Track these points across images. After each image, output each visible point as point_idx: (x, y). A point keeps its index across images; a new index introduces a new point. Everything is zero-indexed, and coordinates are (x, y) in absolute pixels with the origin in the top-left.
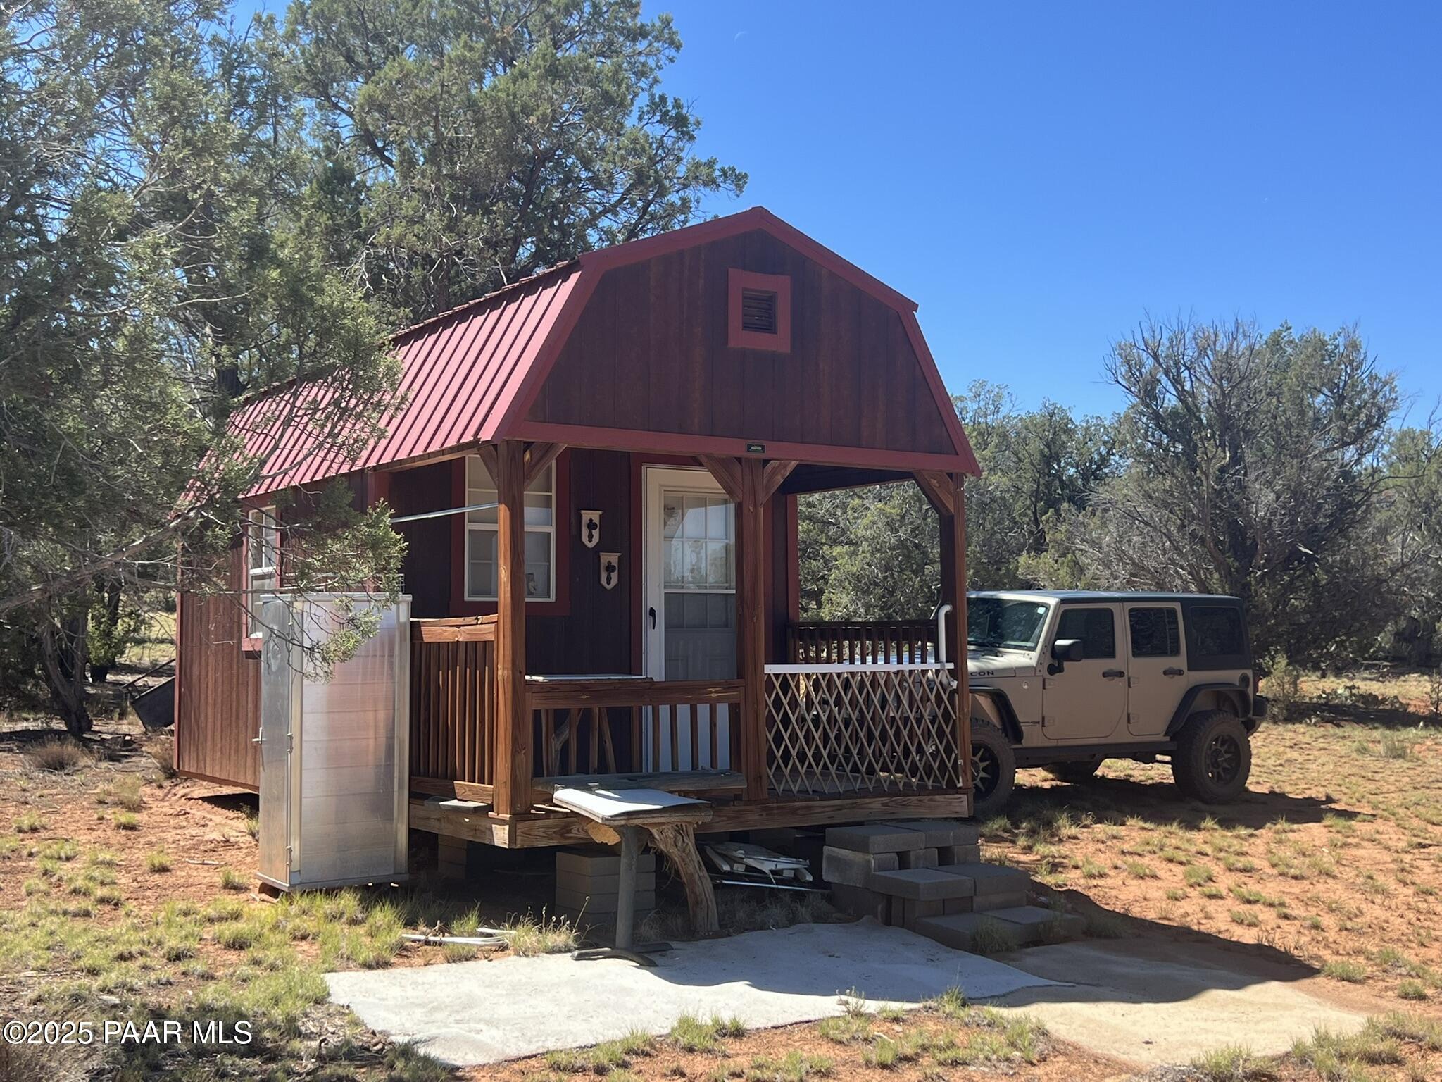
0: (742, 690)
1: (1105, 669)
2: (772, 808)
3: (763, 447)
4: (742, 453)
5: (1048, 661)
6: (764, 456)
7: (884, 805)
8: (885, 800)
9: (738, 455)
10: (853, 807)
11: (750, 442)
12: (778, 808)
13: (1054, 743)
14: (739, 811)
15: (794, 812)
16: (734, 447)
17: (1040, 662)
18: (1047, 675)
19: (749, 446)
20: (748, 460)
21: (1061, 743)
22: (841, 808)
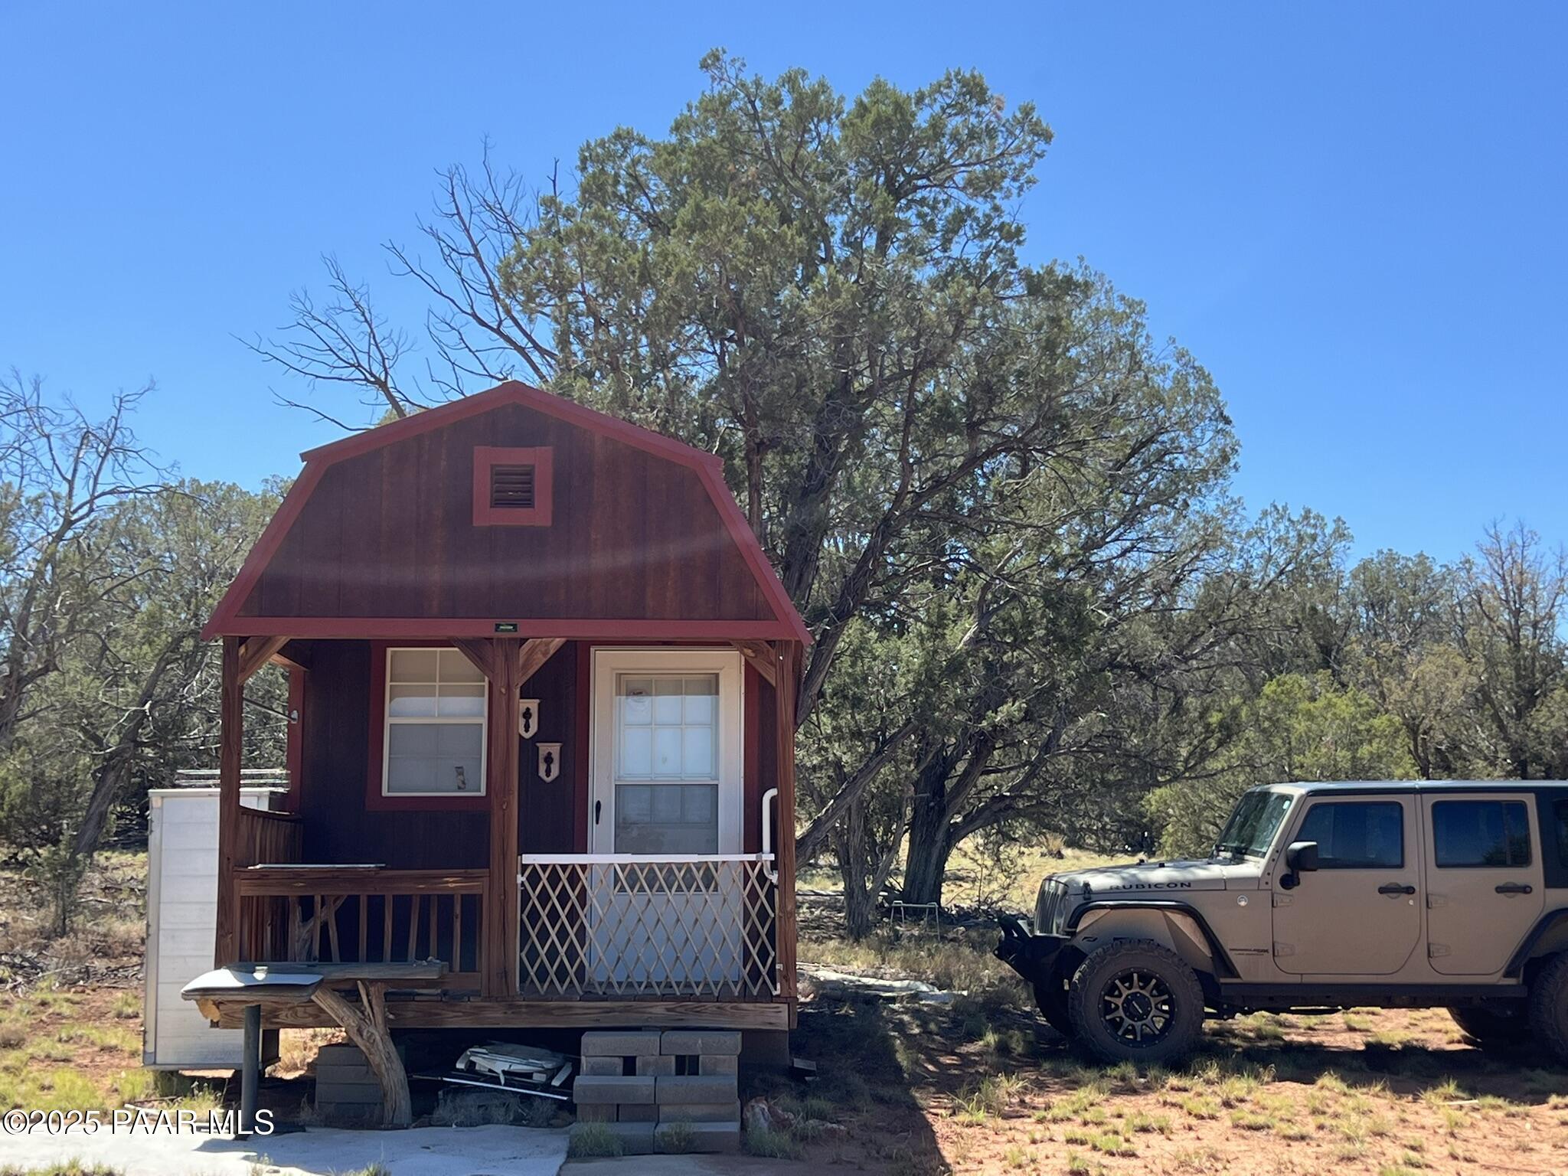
0: (486, 880)
1: (1384, 883)
2: (520, 1006)
3: (515, 626)
4: (489, 632)
5: (1282, 870)
6: (520, 634)
7: (668, 1010)
8: (671, 1005)
9: (487, 635)
10: (627, 1010)
11: (498, 621)
12: (527, 1006)
13: (1297, 979)
14: (476, 1007)
15: (548, 1011)
16: (482, 628)
17: (1267, 872)
18: (1278, 888)
19: (498, 626)
20: (499, 640)
21: (1307, 979)
22: (611, 1010)
